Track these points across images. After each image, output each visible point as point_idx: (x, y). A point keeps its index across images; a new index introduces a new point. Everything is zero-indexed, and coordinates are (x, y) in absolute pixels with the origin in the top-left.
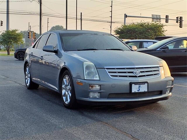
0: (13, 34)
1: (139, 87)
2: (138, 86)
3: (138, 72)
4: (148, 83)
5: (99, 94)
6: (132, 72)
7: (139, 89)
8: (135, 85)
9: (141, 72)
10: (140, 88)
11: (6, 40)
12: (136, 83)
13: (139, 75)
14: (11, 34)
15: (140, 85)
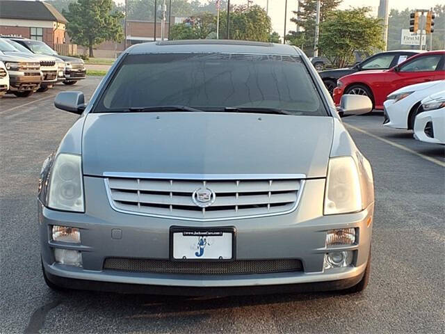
0: (353, 21)
1: (201, 244)
2: (195, 240)
3: (206, 195)
4: (233, 233)
5: (80, 255)
6: (190, 195)
7: (202, 250)
8: (184, 235)
9: (218, 195)
10: (206, 248)
11: (333, 39)
12: (187, 231)
13: (210, 205)
14: (348, 22)
15: (203, 236)
